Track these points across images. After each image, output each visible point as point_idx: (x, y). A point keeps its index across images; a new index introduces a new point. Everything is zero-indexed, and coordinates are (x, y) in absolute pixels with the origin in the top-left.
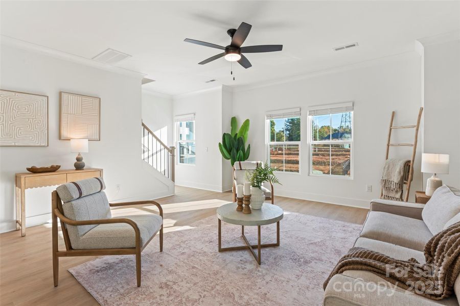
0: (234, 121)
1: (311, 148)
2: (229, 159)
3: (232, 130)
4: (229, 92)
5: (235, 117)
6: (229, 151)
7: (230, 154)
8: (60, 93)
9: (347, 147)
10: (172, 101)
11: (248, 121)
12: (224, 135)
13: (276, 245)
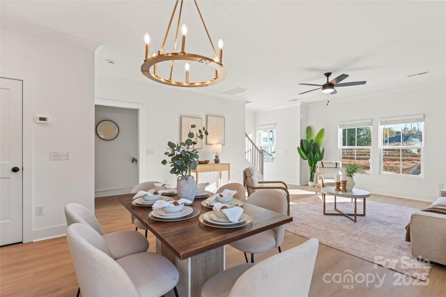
0: (309, 129)
1: (382, 153)
2: (306, 159)
3: (307, 137)
4: (306, 108)
5: (310, 127)
6: (307, 153)
7: (307, 156)
8: (207, 116)
9: (415, 151)
10: (255, 114)
11: (323, 130)
12: (302, 141)
13: (364, 215)
